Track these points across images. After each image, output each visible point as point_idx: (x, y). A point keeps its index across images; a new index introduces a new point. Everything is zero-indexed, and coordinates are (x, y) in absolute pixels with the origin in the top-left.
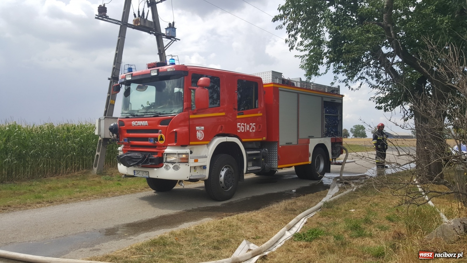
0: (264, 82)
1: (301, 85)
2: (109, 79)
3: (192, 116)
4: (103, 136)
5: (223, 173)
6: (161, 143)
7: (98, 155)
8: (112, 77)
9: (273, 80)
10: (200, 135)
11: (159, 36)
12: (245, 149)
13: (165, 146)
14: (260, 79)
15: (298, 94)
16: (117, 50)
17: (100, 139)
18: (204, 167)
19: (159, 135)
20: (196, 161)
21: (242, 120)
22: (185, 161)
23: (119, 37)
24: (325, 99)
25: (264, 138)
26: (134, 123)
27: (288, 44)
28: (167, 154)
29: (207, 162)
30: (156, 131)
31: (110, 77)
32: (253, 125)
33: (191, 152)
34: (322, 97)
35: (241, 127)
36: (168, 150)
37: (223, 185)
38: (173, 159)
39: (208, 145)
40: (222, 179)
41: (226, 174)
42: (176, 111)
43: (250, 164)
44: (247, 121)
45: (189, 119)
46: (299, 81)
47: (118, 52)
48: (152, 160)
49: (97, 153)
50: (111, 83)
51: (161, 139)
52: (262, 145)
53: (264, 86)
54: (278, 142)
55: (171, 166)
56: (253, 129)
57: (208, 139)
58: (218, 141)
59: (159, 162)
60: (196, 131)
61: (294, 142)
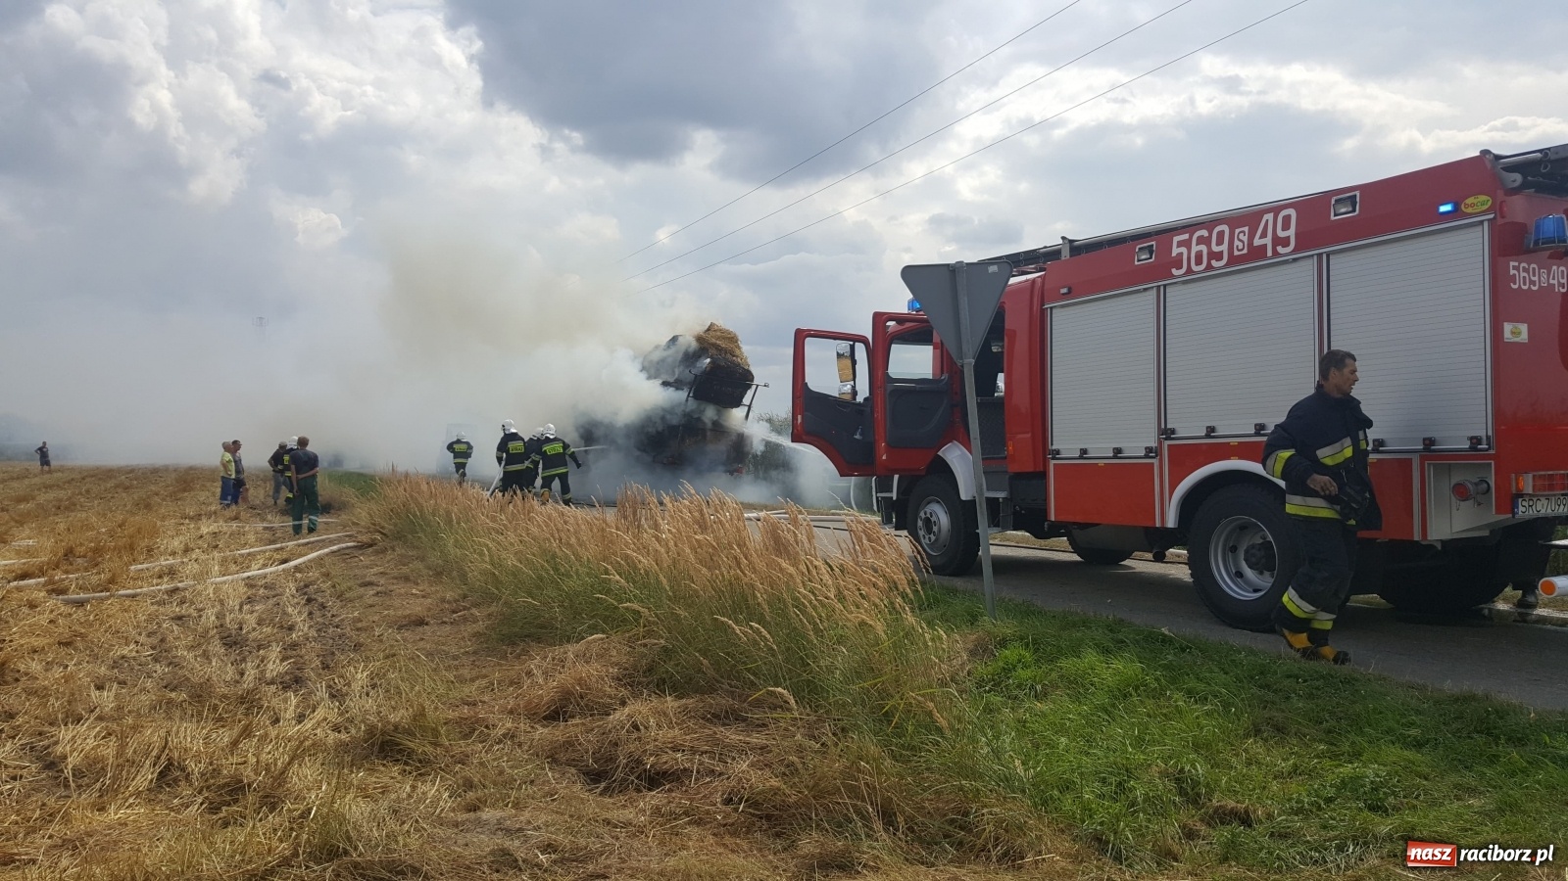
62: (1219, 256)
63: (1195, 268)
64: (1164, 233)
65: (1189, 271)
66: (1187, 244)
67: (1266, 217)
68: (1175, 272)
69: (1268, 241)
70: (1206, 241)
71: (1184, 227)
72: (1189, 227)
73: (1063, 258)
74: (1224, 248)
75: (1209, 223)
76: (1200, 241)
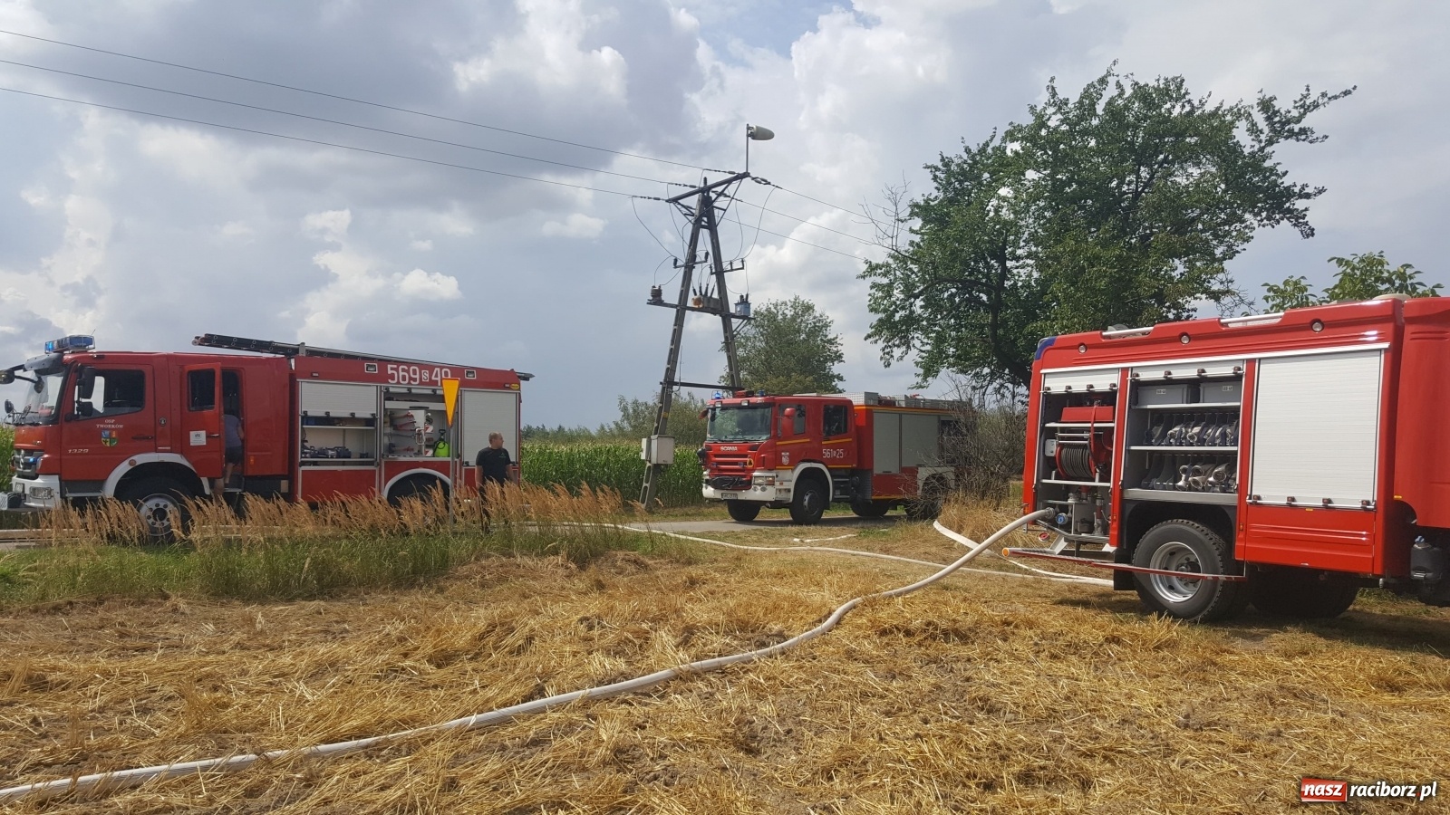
0: (854, 403)
1: (906, 404)
2: (661, 383)
3: (778, 443)
4: (654, 461)
5: (807, 498)
6: (751, 466)
7: (646, 487)
8: (665, 380)
9: (865, 402)
10: (785, 460)
11: (727, 318)
12: (832, 476)
13: (753, 470)
14: (850, 402)
15: (900, 415)
16: (672, 344)
17: (648, 464)
18: (789, 491)
19: (748, 459)
20: (781, 484)
21: (827, 446)
22: (772, 483)
23: (675, 325)
24: (943, 418)
25: (854, 465)
26: (722, 448)
27: (883, 361)
28: (755, 477)
29: (791, 486)
30: (746, 456)
31: (662, 381)
32: (841, 451)
33: (777, 476)
34: (939, 416)
35: (827, 454)
36: (755, 474)
37: (807, 508)
38: (760, 481)
39: (793, 470)
40: (806, 503)
41: (810, 499)
42: (764, 437)
43: (838, 492)
44: (834, 447)
45: (776, 446)
46: (903, 399)
47: (673, 347)
48: (742, 482)
49: (644, 484)
50: (663, 388)
51: (750, 463)
52: (853, 472)
53: (855, 408)
54: (872, 470)
55: (759, 488)
56: (841, 455)
57: (793, 463)
58: (803, 466)
59: (747, 485)
60: (781, 456)
61: (895, 470)
62: (415, 380)
63: (401, 381)
64: (384, 362)
65: (398, 383)
66: (397, 370)
67: (436, 369)
68: (390, 381)
69: (439, 379)
70: (408, 371)
71: (395, 361)
72: (398, 362)
73: (300, 355)
74: (417, 376)
75: (409, 363)
76: (403, 370)
